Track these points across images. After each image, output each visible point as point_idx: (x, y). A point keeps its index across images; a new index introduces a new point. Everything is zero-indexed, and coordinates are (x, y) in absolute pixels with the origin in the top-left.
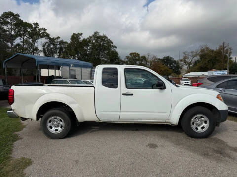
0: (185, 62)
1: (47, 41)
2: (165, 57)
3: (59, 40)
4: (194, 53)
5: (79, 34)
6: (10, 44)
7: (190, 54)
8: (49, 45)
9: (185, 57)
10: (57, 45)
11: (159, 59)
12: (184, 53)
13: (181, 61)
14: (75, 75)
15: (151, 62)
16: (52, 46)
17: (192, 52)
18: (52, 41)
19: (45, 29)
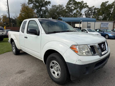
1: (87, 9)
3: (94, 8)
5: (106, 2)
6: (71, 13)
8: (88, 11)
10: (92, 10)
14: (90, 26)
16: (90, 12)
18: (90, 9)
19: (86, 3)
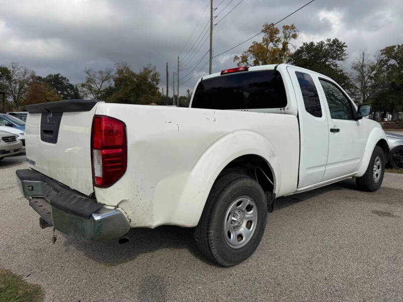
0: (90, 88)
2: (50, 76)
4: (104, 75)
7: (98, 75)
9: (90, 80)
11: (39, 78)
12: (88, 72)
13: (83, 85)
15: (22, 84)
17: (101, 72)
